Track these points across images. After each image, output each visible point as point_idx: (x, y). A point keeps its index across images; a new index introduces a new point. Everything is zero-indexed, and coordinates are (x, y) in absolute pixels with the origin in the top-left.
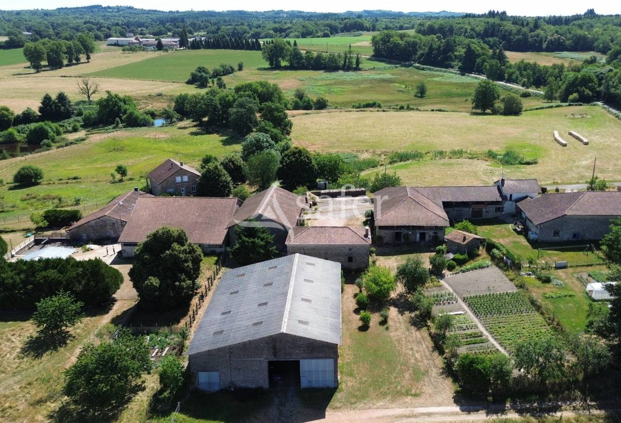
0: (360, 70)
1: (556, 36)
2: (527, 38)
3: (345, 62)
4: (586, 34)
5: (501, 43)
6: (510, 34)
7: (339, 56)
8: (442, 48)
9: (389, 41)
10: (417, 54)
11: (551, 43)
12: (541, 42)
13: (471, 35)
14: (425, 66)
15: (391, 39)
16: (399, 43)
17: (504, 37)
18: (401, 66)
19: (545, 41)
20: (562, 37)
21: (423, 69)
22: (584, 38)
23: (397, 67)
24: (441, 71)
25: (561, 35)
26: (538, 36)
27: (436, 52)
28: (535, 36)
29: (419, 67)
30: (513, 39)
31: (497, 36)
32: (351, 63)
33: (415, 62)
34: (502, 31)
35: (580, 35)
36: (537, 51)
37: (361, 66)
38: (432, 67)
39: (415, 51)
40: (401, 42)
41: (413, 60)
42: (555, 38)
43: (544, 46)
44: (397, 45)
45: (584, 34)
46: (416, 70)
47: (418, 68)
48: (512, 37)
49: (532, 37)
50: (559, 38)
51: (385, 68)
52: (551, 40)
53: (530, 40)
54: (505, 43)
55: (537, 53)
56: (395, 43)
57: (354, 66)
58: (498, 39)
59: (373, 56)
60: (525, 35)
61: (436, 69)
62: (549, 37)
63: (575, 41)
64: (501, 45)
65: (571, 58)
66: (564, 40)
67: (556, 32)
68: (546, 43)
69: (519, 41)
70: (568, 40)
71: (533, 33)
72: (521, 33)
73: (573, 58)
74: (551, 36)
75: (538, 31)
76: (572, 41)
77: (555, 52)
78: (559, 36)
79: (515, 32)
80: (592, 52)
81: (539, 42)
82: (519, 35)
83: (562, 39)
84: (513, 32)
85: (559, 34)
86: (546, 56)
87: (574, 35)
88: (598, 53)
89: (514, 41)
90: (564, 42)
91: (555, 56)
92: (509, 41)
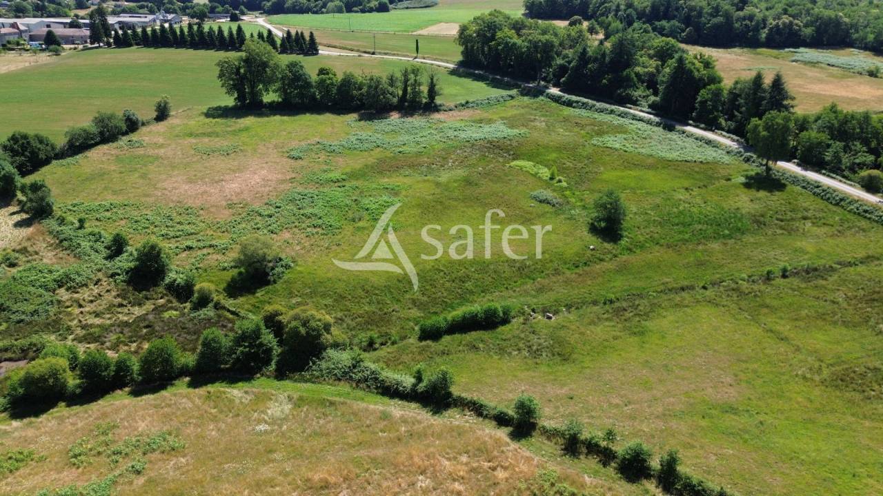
0: (436, 109)
1: (786, 19)
2: (732, 23)
3: (405, 91)
4: (841, 17)
5: (684, 31)
6: (700, 14)
7: (392, 81)
8: (607, 59)
9: (493, 38)
10: (550, 66)
11: (776, 30)
12: (757, 29)
13: (628, 15)
14: (574, 98)
15: (499, 34)
16: (515, 44)
17: (687, 21)
18: (523, 95)
19: (764, 28)
20: (796, 21)
21: (569, 104)
22: (837, 23)
23: (512, 97)
24: (612, 112)
25: (794, 16)
26: (751, 18)
27: (596, 66)
28: (744, 19)
29: (560, 97)
30: (705, 24)
31: (674, 17)
32: (417, 94)
33: (548, 82)
34: (682, 8)
35: (830, 19)
36: (751, 47)
37: (438, 101)
38: (590, 102)
39: (548, 60)
40: (518, 41)
41: (544, 79)
42: (784, 24)
43: (763, 34)
44: (510, 48)
45: (836, 16)
46: (554, 104)
47: (556, 99)
48: (703, 20)
49: (740, 19)
50: (791, 23)
51: (489, 103)
52: (777, 26)
53: (736, 25)
54: (690, 33)
55: (751, 50)
56: (507, 43)
57: (424, 101)
58: (678, 24)
59: (461, 64)
60: (726, 15)
61: (599, 105)
62: (770, 21)
63: (818, 30)
64: (683, 34)
65: (829, 65)
66: (799, 26)
67: (785, 12)
68: (766, 30)
69: (717, 27)
70: (806, 26)
71: (741, 14)
72: (721, 13)
73: (833, 66)
74: (774, 19)
75: (748, 10)
76: (813, 28)
77: (787, 50)
78: (791, 19)
79: (707, 10)
80: (852, 50)
81: (753, 30)
82: (716, 16)
83: (797, 25)
84: (705, 11)
85: (790, 16)
86: (775, 57)
87: (818, 18)
88: (867, 52)
89: (709, 28)
90: (800, 30)
91: (794, 58)
92: (698, 28)
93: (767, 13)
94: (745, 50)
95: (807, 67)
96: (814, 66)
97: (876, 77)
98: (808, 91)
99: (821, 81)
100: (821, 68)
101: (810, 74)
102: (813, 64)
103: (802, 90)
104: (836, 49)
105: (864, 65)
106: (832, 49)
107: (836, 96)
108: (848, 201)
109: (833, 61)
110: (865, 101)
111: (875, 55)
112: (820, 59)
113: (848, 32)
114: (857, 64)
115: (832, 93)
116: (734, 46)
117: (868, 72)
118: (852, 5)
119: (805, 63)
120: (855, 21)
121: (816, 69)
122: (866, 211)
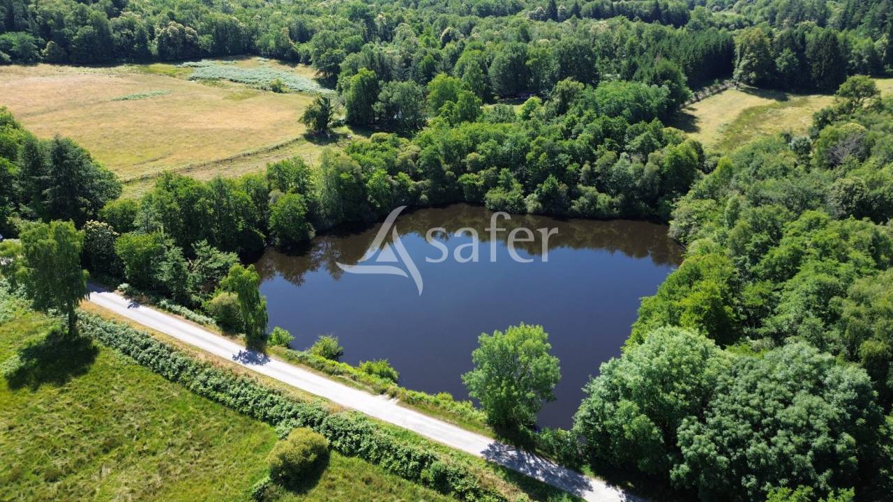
1: (174, 27)
2: (108, 33)
4: (236, 22)
5: (44, 47)
6: (60, 23)
11: (166, 41)
12: (142, 40)
17: (45, 31)
19: (152, 37)
20: (188, 28)
22: (234, 30)
26: (130, 25)
28: (122, 27)
30: (71, 35)
31: (24, 28)
34: (34, 15)
35: (225, 24)
36: (141, 63)
42: (172, 31)
43: (154, 47)
45: (231, 21)
48: (67, 30)
49: (118, 28)
50: (182, 31)
52: (166, 35)
53: (115, 36)
54: (53, 48)
55: (142, 67)
58: (32, 38)
60: (97, 23)
62: (157, 28)
63: (216, 37)
64: (44, 51)
65: (232, 80)
66: (193, 34)
67: (172, 17)
68: (156, 41)
69: (87, 39)
70: (202, 33)
71: (118, 20)
72: (89, 21)
73: (236, 81)
74: (161, 26)
75: (127, 15)
76: (211, 36)
77: (185, 64)
78: (180, 25)
79: (70, 16)
80: (258, 58)
81: (138, 41)
82: (83, 25)
83: (189, 32)
84: (66, 18)
85: (178, 21)
86: (171, 75)
87: (213, 24)
88: (274, 61)
89: (76, 40)
90: (195, 39)
91: (192, 75)
92: (63, 41)
93: (153, 19)
94: (135, 67)
95: (206, 87)
96: (214, 84)
97: (281, 92)
98: (193, 127)
99: (214, 107)
100: (223, 86)
101: (205, 97)
102: (213, 81)
103: (185, 127)
104: (242, 59)
105: (268, 77)
106: (238, 59)
107: (225, 130)
108: (190, 369)
109: (235, 75)
110: (259, 132)
111: (281, 63)
112: (222, 74)
113: (250, 39)
114: (261, 77)
115: (223, 126)
116: (121, 63)
117: (271, 87)
118: (257, 7)
119: (205, 80)
120: (254, 26)
121: (216, 88)
122: (217, 388)
